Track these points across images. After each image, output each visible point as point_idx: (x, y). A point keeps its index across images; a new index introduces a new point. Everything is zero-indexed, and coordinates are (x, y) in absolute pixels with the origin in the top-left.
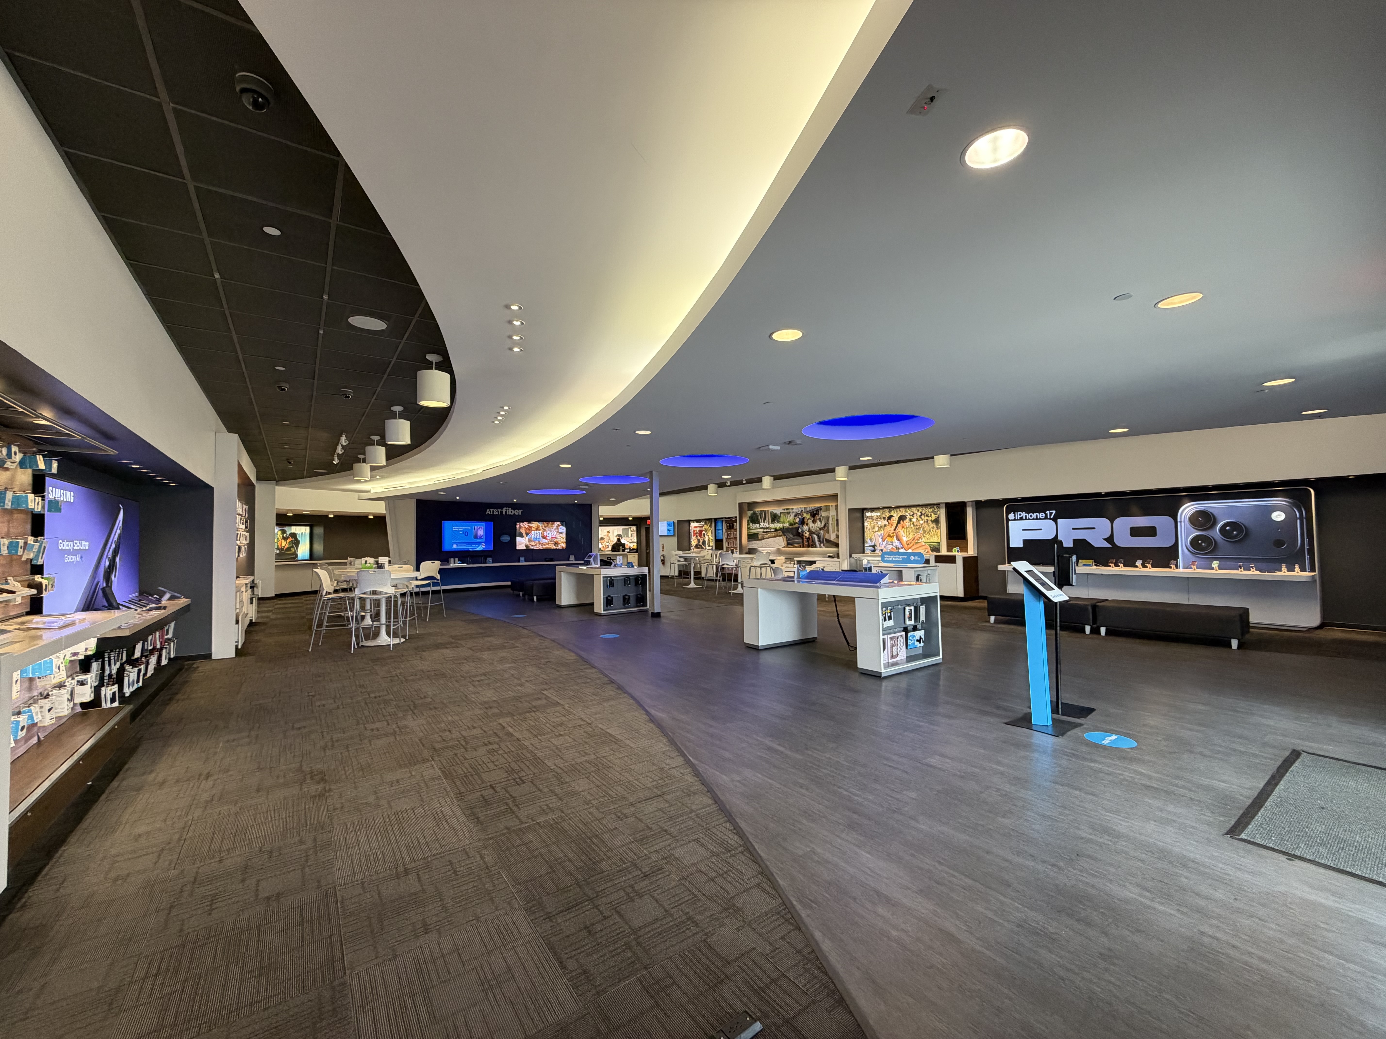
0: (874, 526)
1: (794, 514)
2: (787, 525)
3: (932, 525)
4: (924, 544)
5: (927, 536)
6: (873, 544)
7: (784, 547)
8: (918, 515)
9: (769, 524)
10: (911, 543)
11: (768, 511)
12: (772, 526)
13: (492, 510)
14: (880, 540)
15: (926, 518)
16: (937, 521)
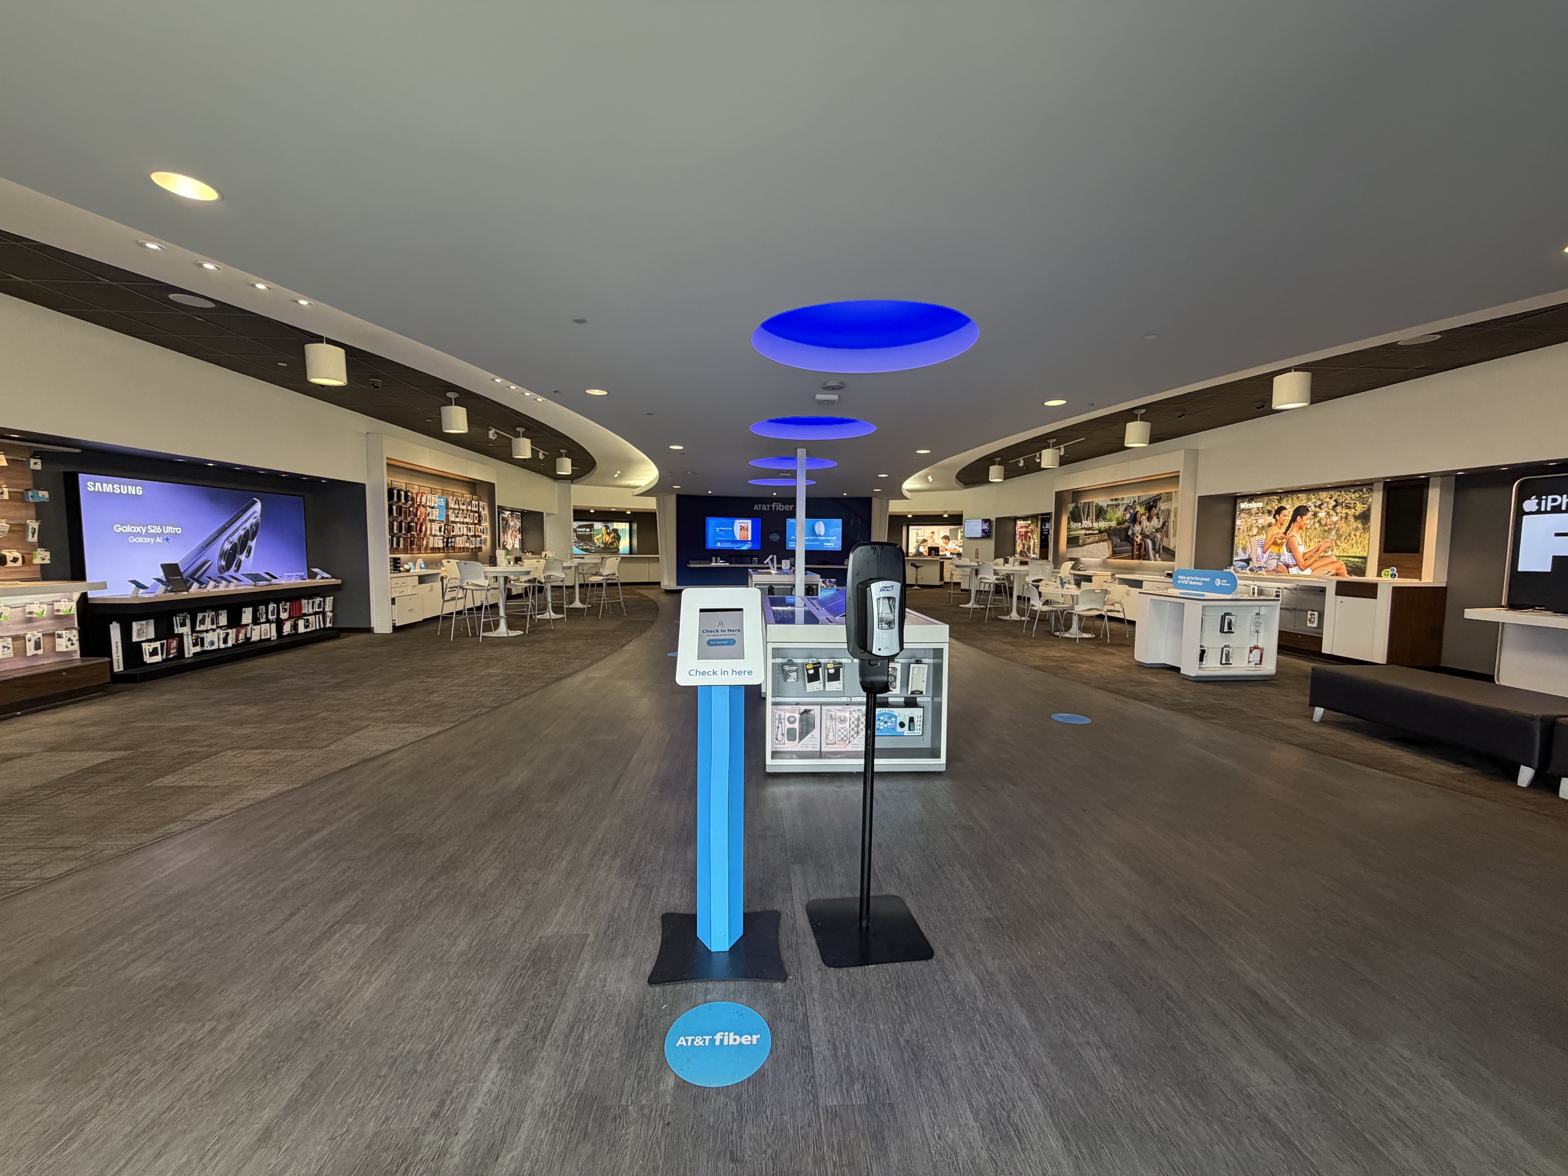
0: (1251, 526)
1: (1124, 506)
2: (1113, 524)
3: (1355, 525)
4: (1335, 559)
5: (1343, 545)
6: (1246, 557)
7: (1108, 558)
8: (1331, 506)
9: (1092, 523)
10: (1311, 557)
11: (1093, 502)
12: (1096, 525)
13: (760, 506)
14: (1259, 550)
15: (1345, 511)
16: (1364, 517)
